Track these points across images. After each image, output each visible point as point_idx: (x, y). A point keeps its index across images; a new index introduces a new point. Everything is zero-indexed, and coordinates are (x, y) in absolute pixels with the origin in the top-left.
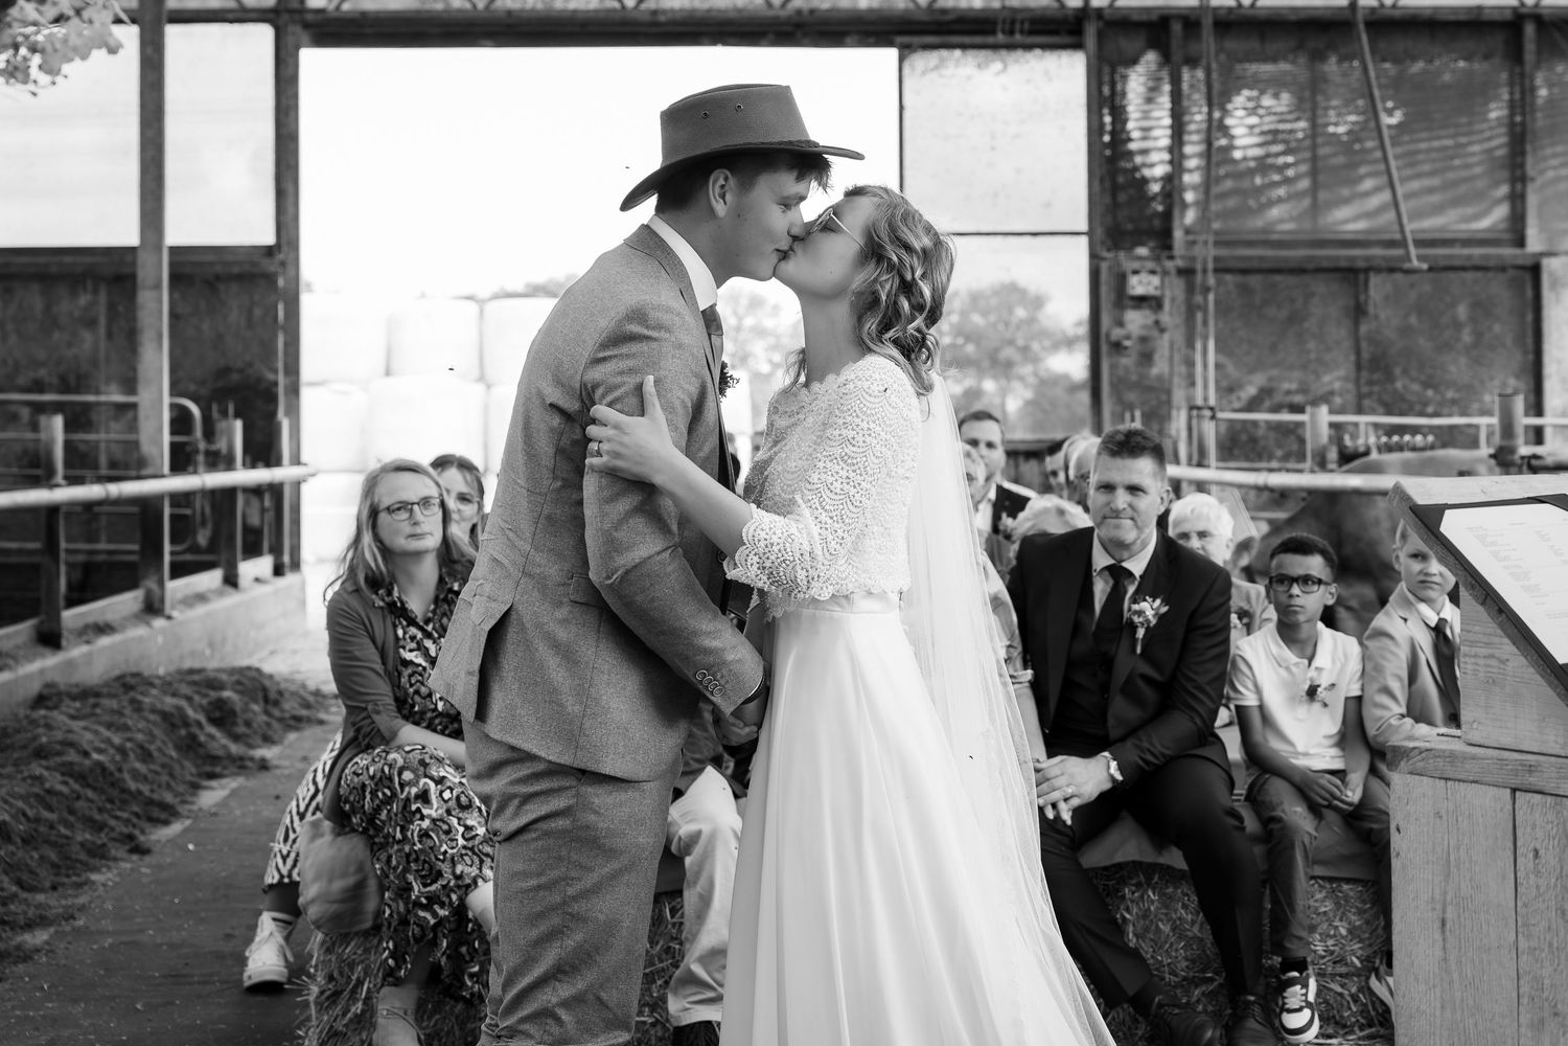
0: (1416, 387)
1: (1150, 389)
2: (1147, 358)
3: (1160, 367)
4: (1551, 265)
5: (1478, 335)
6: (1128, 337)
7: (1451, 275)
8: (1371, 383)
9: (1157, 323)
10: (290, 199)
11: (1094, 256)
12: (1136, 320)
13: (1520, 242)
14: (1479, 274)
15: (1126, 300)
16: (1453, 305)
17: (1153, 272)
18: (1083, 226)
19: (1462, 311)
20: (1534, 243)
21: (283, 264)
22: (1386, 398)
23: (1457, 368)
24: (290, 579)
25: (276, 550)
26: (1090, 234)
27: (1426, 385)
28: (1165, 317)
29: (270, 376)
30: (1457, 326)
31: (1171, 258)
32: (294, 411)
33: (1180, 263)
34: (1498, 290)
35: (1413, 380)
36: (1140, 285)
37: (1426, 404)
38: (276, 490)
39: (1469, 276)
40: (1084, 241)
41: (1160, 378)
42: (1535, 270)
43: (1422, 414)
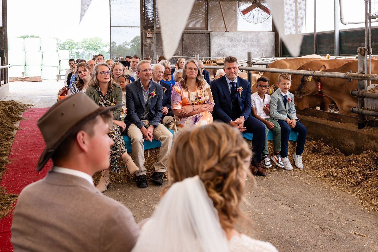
0: (191, 52)
1: (151, 52)
2: (150, 47)
3: (152, 49)
4: (212, 33)
5: (201, 44)
6: (147, 44)
7: (197, 34)
8: (184, 51)
9: (152, 41)
10: (5, 19)
11: (141, 31)
12: (148, 41)
13: (207, 30)
14: (201, 34)
15: (147, 38)
16: (197, 39)
17: (151, 33)
18: (140, 26)
19: (198, 40)
20: (209, 30)
21: (4, 30)
22: (187, 54)
23: (198, 49)
24: (7, 84)
25: (5, 80)
26: (141, 27)
27: (193, 52)
28: (153, 41)
29: (3, 50)
30: (198, 42)
31: (154, 31)
32: (7, 55)
33: (155, 32)
34: (204, 37)
35: (191, 51)
36: (149, 35)
37: (193, 55)
38: (5, 69)
39: (199, 34)
40: (140, 28)
41: (152, 50)
42: (209, 34)
43: (192, 56)
